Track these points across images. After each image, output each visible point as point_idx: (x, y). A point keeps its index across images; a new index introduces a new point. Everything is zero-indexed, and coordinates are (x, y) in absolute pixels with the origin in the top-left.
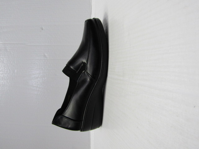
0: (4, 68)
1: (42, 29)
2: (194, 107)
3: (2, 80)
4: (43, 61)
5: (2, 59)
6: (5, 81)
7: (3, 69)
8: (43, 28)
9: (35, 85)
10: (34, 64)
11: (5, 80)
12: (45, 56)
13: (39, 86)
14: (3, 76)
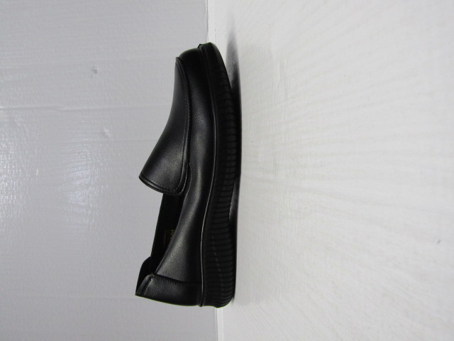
0: (11, 166)
1: (96, 71)
2: (439, 242)
3: (7, 194)
4: (101, 145)
5: (4, 146)
6: (13, 198)
7: (7, 169)
8: (98, 69)
9: (83, 204)
10: (79, 153)
11: (13, 194)
12: (103, 134)
13: (91, 206)
14: (9, 184)
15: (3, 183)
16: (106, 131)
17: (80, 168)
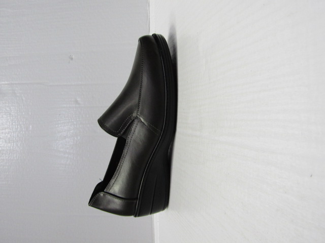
0: (12, 124)
1: (72, 59)
3: (9, 142)
4: (75, 109)
5: (8, 109)
6: (14, 145)
7: (9, 125)
8: (73, 57)
9: (62, 150)
10: (60, 115)
11: (14, 143)
12: (76, 102)
13: (68, 151)
14: (10, 135)
16: (79, 99)
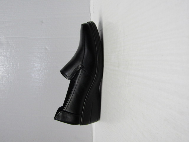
15: (4, 68)
17: (36, 63)
